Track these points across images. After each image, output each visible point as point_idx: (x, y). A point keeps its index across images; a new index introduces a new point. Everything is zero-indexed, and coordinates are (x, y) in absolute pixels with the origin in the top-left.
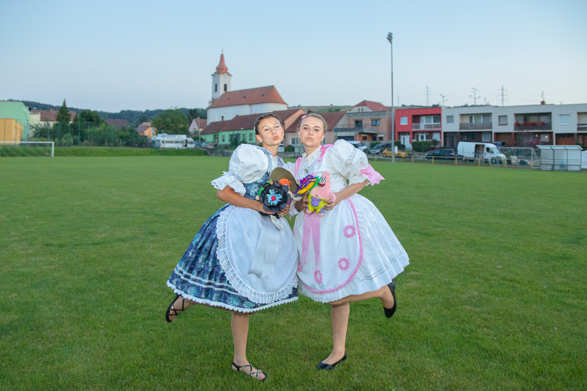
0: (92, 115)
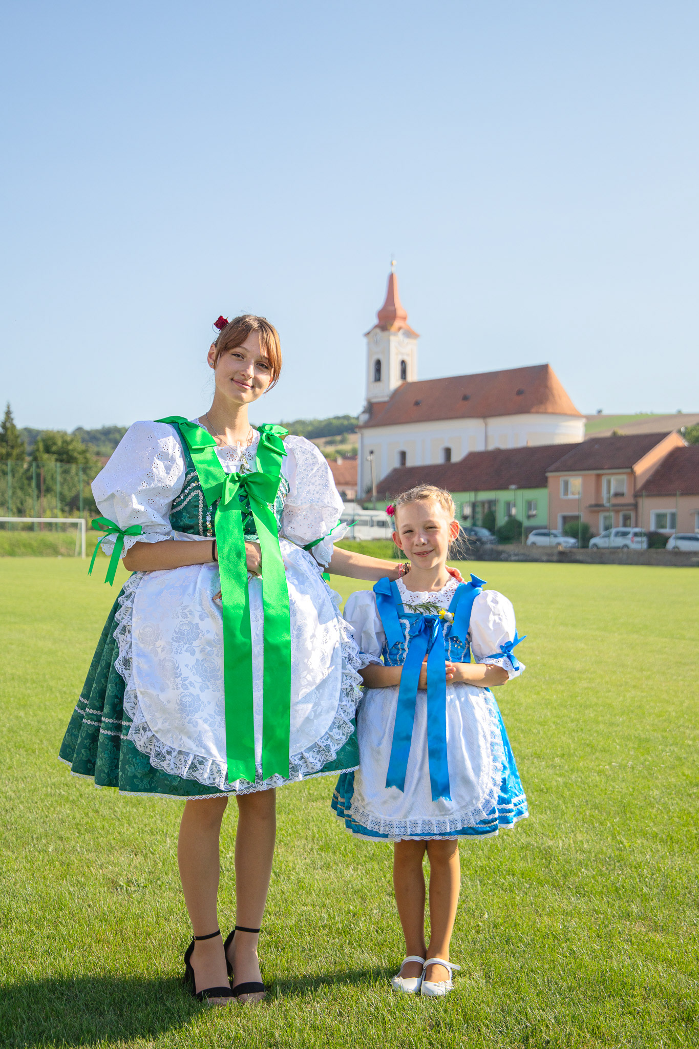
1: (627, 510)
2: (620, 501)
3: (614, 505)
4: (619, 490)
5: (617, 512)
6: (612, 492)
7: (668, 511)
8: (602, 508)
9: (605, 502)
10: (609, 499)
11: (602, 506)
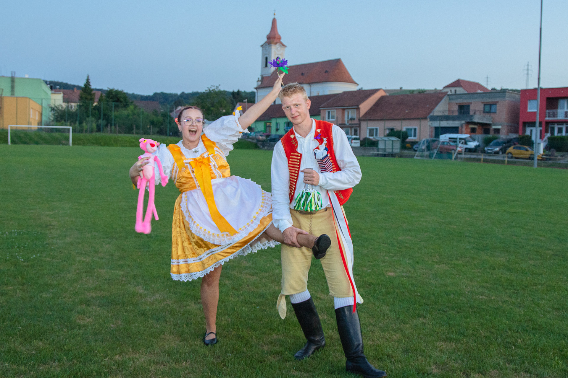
0: (119, 96)
1: (356, 127)
2: (354, 122)
3: (350, 124)
4: (353, 117)
5: (351, 127)
6: (350, 117)
7: (375, 127)
8: (344, 126)
9: (346, 123)
10: (348, 121)
11: (345, 124)
